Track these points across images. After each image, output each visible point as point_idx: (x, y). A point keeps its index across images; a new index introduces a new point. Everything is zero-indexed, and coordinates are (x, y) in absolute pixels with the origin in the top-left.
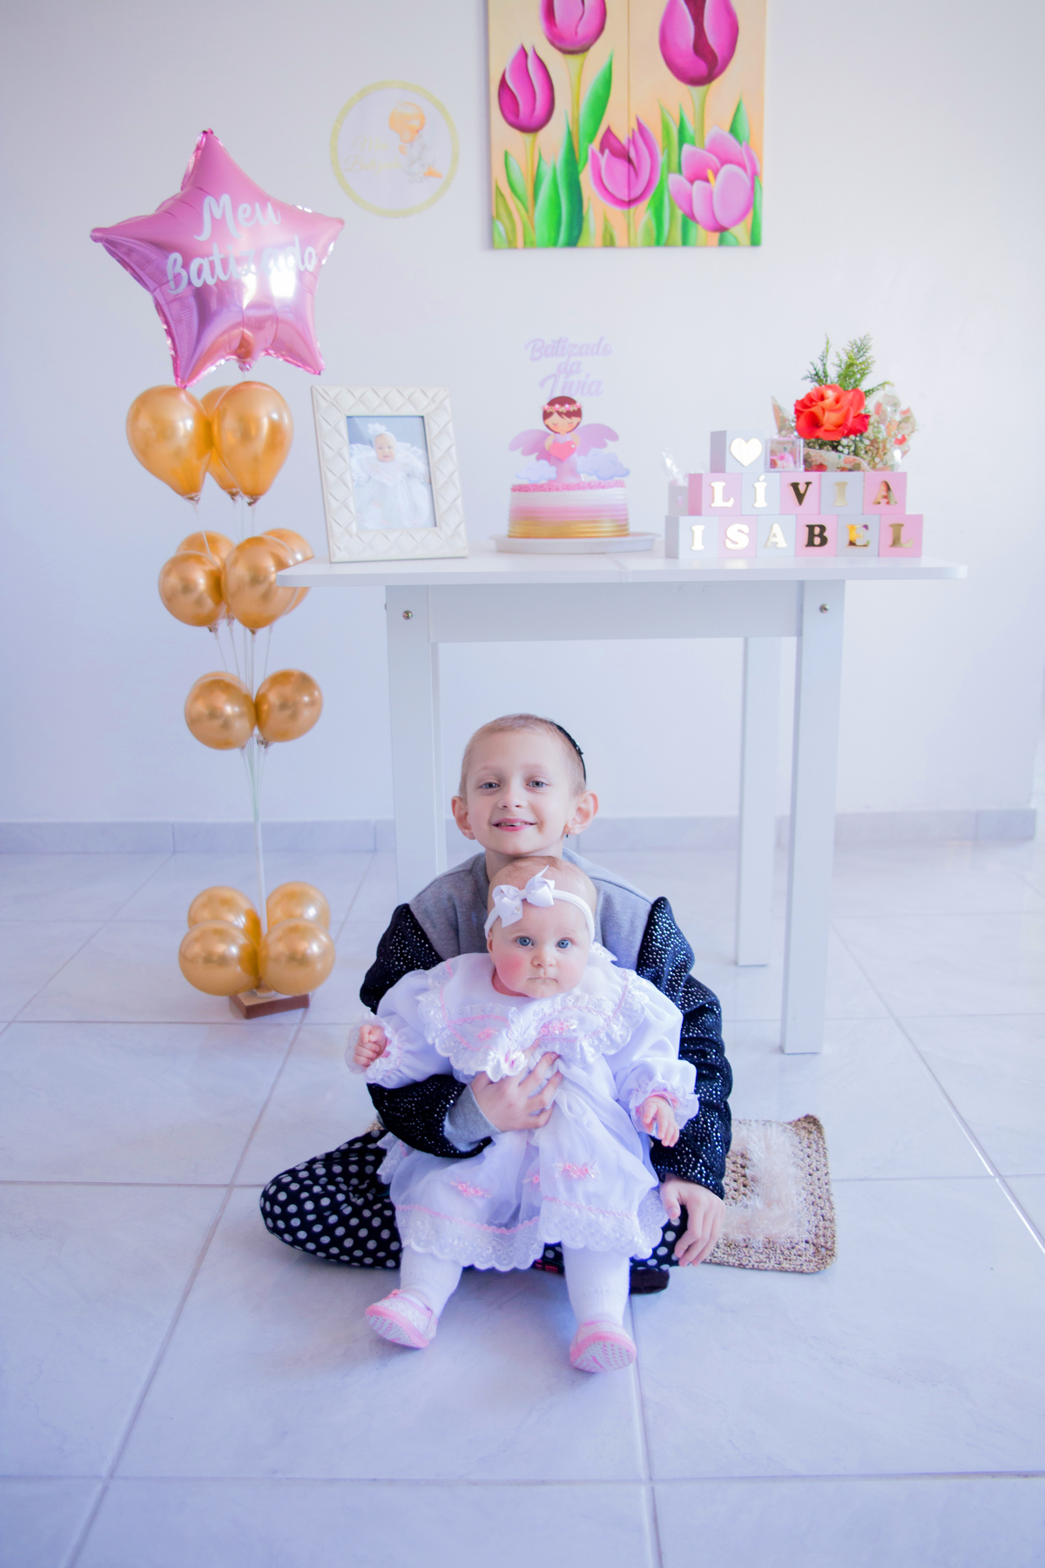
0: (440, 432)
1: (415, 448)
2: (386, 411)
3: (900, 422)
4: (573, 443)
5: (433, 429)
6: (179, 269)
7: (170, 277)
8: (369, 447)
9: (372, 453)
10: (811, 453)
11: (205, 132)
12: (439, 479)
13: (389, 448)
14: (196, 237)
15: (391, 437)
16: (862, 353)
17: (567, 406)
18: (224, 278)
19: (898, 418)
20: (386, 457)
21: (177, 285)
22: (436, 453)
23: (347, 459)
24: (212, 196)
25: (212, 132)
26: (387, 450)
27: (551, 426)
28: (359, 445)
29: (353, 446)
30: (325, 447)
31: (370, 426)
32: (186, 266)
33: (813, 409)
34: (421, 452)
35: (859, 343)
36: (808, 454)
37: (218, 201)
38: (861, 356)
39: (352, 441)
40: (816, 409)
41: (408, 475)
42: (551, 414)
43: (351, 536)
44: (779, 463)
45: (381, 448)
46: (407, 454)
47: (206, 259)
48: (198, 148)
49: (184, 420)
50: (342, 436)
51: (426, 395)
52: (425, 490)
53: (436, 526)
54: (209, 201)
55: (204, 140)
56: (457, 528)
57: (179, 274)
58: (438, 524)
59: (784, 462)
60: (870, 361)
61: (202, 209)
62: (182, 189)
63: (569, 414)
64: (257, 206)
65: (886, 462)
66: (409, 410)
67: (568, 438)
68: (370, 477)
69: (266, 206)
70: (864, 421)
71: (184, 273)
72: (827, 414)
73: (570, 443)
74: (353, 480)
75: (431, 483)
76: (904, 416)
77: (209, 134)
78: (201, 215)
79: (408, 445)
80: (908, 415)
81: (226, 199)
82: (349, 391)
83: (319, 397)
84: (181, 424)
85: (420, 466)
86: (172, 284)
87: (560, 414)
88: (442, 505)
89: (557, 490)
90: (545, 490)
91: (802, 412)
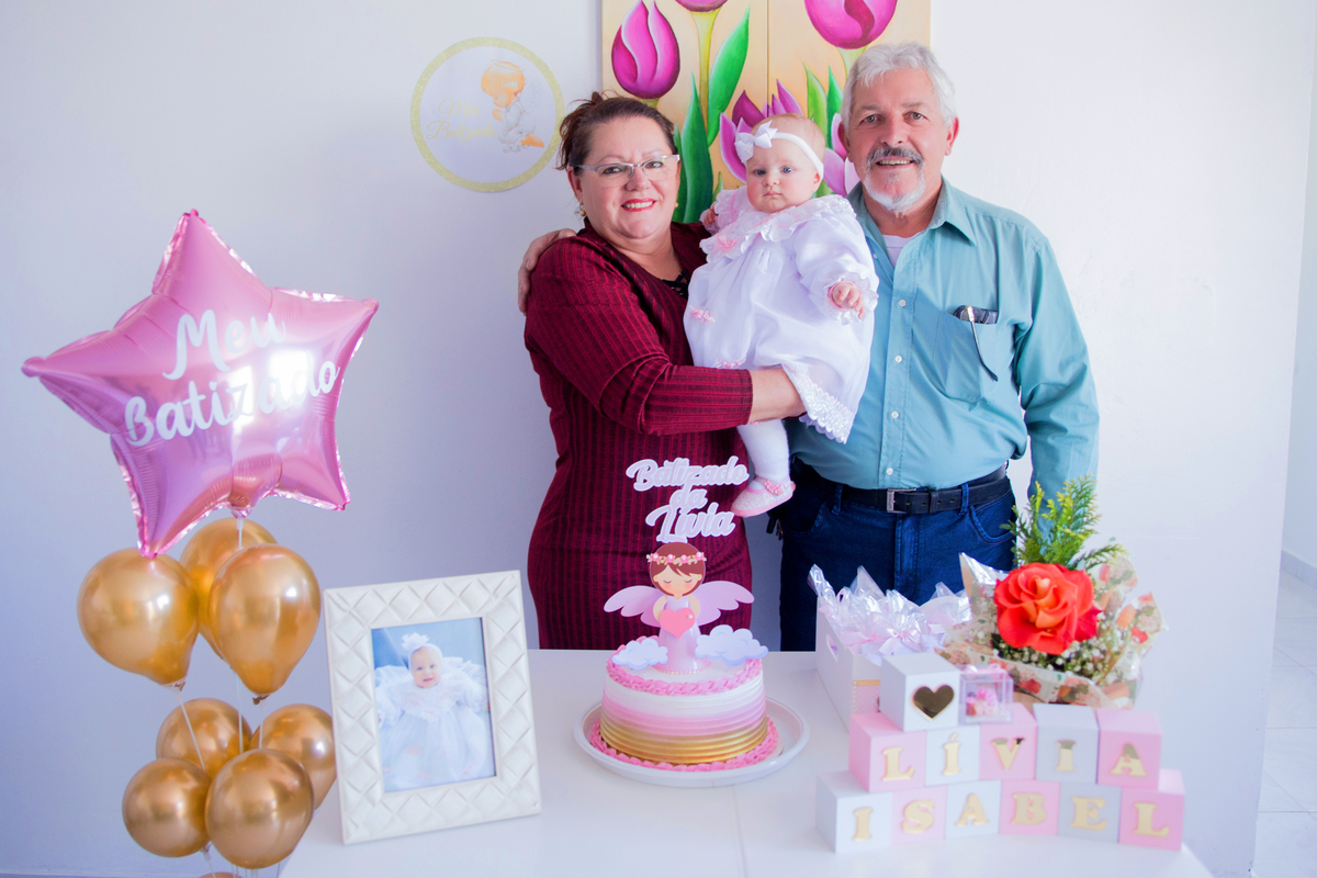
0: (504, 639)
1: (469, 662)
2: (428, 616)
3: (1138, 613)
4: (692, 613)
5: (495, 634)
6: (141, 417)
7: (130, 425)
8: (404, 668)
9: (405, 677)
10: (1019, 669)
11: (186, 214)
12: (502, 705)
13: (432, 667)
14: (165, 375)
15: (435, 650)
16: (1083, 501)
17: (684, 557)
18: (204, 426)
19: (1136, 605)
20: (425, 680)
21: (140, 435)
22: (498, 667)
23: (371, 693)
24: (192, 315)
25: (197, 214)
26: (428, 670)
27: (662, 585)
28: (389, 667)
29: (379, 669)
30: (339, 678)
31: (405, 637)
32: (152, 412)
33: (1023, 605)
34: (477, 667)
35: (1079, 488)
36: (1015, 669)
37: (197, 322)
38: (1082, 506)
39: (377, 664)
40: (1028, 604)
41: (458, 703)
42: (662, 567)
43: (373, 804)
44: (978, 709)
45: (420, 669)
46: (456, 673)
47: (179, 403)
48: (176, 237)
49: (154, 599)
50: (363, 659)
51: (485, 588)
52: (481, 722)
53: (495, 775)
54: (186, 320)
55: (186, 223)
56: (525, 774)
57: (141, 424)
58: (498, 773)
59: (985, 703)
60: (1094, 514)
61: (175, 332)
62: (153, 291)
63: (687, 569)
64: (253, 319)
65: (1122, 673)
66: (463, 612)
67: (685, 602)
68: (403, 712)
69: (266, 319)
70: (1091, 620)
71: (148, 423)
72: (1041, 613)
73: (688, 611)
74: (380, 720)
75: (489, 712)
76: (1144, 604)
77: (193, 217)
78: (174, 342)
79: (460, 660)
80: (1151, 604)
81: (208, 317)
82: (377, 594)
83: (334, 607)
84: (150, 606)
85: (475, 688)
86: (133, 434)
87: (674, 567)
88: (505, 743)
89: (668, 693)
90: (651, 691)
91: (1005, 608)
